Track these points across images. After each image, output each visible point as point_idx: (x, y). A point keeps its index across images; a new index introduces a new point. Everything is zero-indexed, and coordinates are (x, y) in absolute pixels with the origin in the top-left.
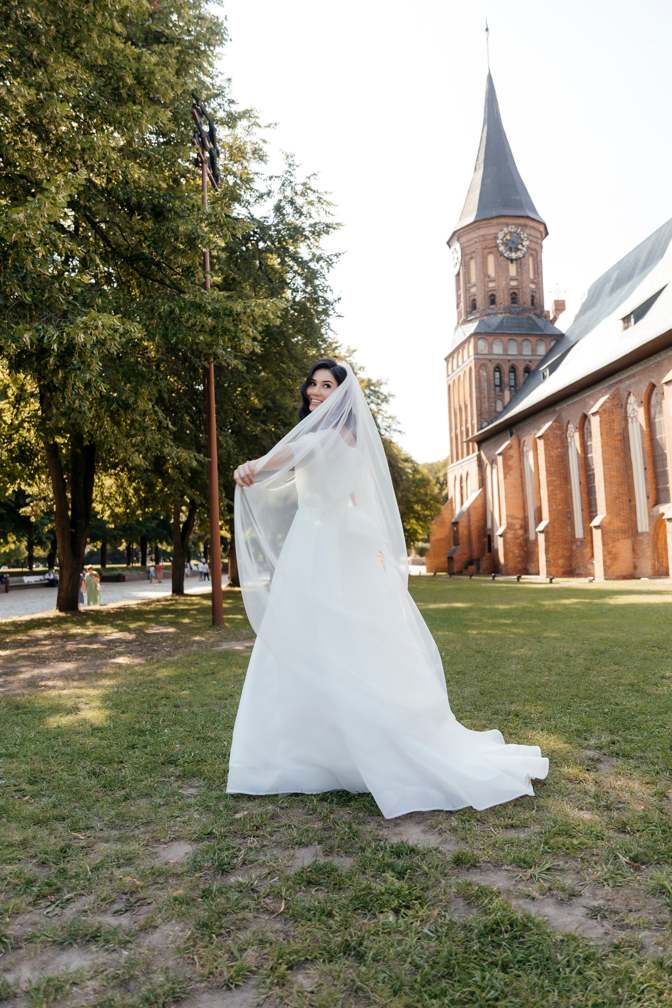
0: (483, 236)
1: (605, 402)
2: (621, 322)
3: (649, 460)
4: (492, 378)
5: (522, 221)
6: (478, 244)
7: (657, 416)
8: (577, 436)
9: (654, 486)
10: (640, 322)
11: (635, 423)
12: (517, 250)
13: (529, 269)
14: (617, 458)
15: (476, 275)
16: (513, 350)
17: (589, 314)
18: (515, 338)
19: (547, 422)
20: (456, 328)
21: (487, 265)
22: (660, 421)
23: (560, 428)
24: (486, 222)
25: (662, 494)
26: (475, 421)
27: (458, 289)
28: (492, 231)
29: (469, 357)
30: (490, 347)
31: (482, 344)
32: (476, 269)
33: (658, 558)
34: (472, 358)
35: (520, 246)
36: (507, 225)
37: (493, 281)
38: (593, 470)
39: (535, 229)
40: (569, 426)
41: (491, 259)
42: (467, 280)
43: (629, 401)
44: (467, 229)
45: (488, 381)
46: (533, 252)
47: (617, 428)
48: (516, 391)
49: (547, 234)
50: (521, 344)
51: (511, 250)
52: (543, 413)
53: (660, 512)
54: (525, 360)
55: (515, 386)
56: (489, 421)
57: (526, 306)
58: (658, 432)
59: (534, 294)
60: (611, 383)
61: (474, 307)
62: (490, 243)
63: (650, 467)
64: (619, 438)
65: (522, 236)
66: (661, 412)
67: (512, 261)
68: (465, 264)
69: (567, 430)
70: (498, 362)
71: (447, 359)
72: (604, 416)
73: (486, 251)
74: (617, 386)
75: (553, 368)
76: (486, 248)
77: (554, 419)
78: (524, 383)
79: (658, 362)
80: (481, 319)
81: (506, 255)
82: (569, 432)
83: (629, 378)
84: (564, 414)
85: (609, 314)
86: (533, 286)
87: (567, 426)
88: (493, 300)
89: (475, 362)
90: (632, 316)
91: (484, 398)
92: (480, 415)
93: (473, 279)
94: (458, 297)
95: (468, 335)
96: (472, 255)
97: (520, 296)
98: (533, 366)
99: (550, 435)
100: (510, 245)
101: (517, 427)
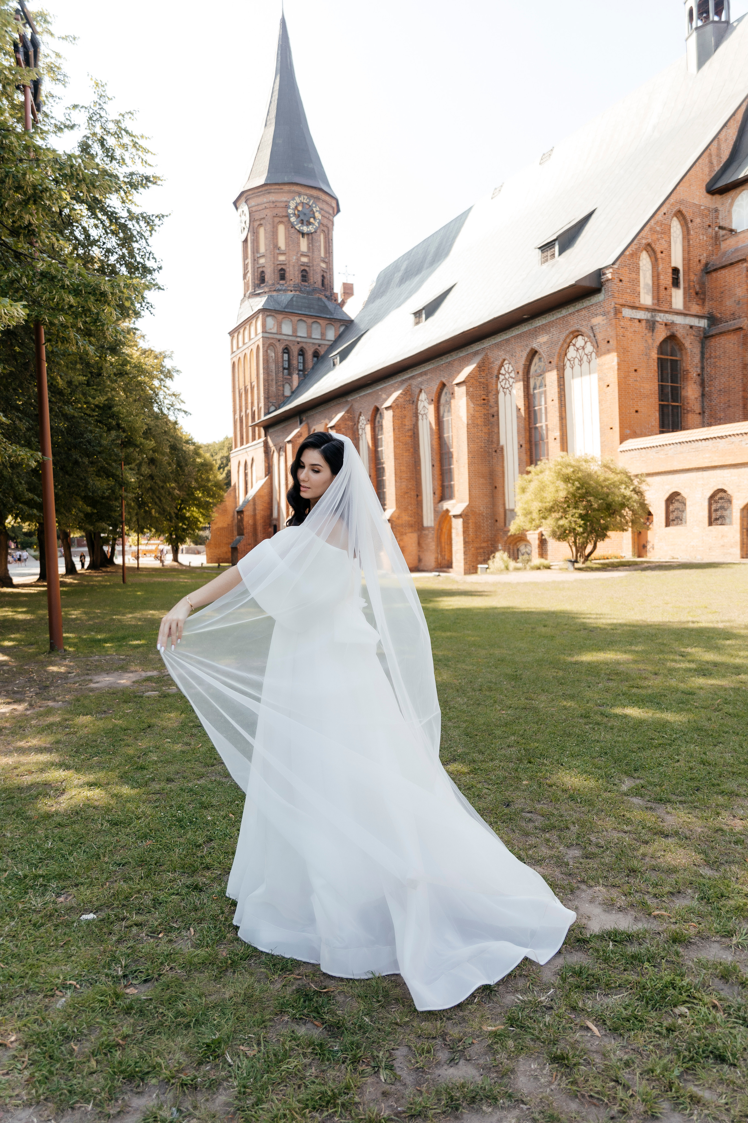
0: (273, 202)
1: (398, 397)
2: (413, 316)
3: (437, 458)
4: (280, 360)
5: (314, 193)
6: (268, 211)
7: (446, 414)
8: (368, 428)
9: (440, 483)
10: (431, 319)
11: (425, 420)
12: (309, 223)
13: (320, 246)
14: (407, 454)
15: (266, 244)
16: (302, 332)
17: (378, 302)
18: (304, 319)
19: (339, 412)
20: (243, 301)
21: (277, 235)
22: (448, 420)
23: (352, 419)
24: (277, 187)
25: (447, 491)
26: (262, 404)
27: (245, 257)
28: (284, 198)
29: (256, 335)
30: (279, 326)
31: (271, 322)
32: (266, 238)
33: (441, 551)
34: (260, 335)
35: (312, 220)
36: (300, 194)
37: (284, 254)
38: (383, 463)
39: (327, 203)
40: (361, 418)
41: (281, 229)
42: (256, 249)
43: (420, 398)
44: (256, 191)
45: (276, 363)
46: (325, 229)
47: (408, 423)
48: (305, 376)
49: (338, 211)
50: (311, 327)
51: (302, 222)
52: (335, 402)
53: (445, 509)
54: (314, 344)
55: (304, 370)
56: (276, 404)
57: (316, 286)
58: (445, 431)
59: (325, 274)
60: (404, 378)
61: (262, 280)
62: (281, 212)
63: (437, 464)
64: (410, 433)
65: (314, 209)
66: (449, 411)
67: (303, 234)
68: (253, 229)
69: (358, 422)
70: (287, 343)
71: (231, 333)
72: (397, 411)
73: (277, 220)
74: (410, 382)
75: (344, 355)
76: (276, 216)
77: (346, 409)
78: (313, 368)
79: (449, 363)
80: (270, 294)
81: (297, 227)
82: (360, 424)
83: (421, 375)
84: (356, 406)
85: (399, 306)
86: (323, 265)
87: (359, 418)
88: (282, 275)
89: (263, 341)
90: (424, 311)
91: (272, 380)
92: (267, 398)
93: (262, 249)
94: (245, 267)
95: (256, 310)
96: (262, 222)
97: (311, 274)
98: (322, 351)
99: (342, 426)
100: (302, 217)
101: (307, 415)
